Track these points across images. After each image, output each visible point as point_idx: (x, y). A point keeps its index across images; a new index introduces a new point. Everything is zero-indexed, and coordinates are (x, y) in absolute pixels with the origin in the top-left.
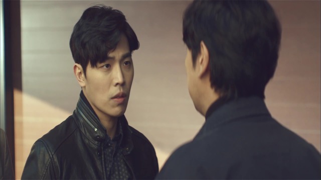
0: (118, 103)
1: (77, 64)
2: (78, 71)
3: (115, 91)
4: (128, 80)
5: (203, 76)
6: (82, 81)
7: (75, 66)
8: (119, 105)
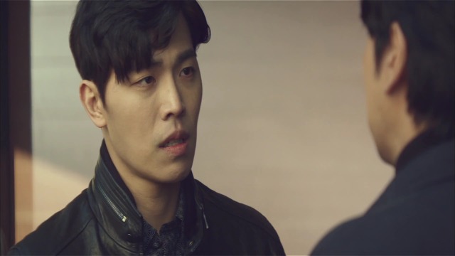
0: (175, 155)
1: (86, 82)
2: (89, 95)
3: (165, 129)
4: (190, 105)
5: (393, 90)
6: (97, 114)
7: (83, 87)
8: (177, 159)
